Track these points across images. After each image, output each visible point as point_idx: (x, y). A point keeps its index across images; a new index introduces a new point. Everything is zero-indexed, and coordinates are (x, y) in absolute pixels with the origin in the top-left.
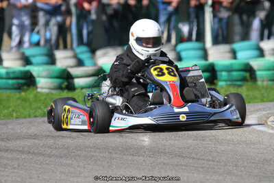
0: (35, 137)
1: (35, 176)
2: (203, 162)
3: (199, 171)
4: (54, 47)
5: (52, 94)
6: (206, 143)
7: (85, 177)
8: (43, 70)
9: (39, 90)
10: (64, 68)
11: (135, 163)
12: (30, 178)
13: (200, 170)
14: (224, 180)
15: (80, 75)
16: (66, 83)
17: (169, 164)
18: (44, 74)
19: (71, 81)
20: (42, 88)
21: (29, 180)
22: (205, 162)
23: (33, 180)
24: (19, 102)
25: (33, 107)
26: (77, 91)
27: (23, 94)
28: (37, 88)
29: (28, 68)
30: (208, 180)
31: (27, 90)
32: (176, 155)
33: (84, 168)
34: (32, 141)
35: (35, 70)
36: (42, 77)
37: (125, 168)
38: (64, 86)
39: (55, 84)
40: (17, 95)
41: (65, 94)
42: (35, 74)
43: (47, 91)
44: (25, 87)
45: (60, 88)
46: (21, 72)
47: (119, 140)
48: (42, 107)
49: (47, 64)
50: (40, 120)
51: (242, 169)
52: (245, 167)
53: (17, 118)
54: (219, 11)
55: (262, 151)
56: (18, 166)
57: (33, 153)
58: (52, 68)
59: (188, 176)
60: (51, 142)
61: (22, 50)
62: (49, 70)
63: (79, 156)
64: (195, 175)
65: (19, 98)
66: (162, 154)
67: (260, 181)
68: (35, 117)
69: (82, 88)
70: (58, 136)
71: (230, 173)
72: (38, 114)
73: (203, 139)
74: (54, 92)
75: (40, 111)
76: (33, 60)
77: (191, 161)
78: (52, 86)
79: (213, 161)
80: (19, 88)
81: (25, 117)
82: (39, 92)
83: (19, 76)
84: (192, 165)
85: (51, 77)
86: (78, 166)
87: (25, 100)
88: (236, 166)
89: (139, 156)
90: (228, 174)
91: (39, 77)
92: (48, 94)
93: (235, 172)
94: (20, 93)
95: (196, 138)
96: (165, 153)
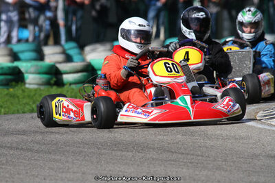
0: (24, 133)
1: (24, 172)
2: (192, 157)
3: (188, 166)
4: (42, 43)
5: (40, 90)
6: (195, 138)
7: (74, 173)
8: (32, 66)
9: (27, 86)
10: (52, 63)
11: (124, 158)
12: (18, 174)
13: (190, 165)
14: (214, 175)
15: (69, 71)
16: (54, 79)
17: (157, 160)
18: (32, 70)
19: (59, 76)
20: (30, 84)
21: (17, 176)
22: (195, 157)
23: (21, 176)
24: (7, 98)
25: (21, 103)
26: (66, 87)
27: (11, 90)
28: (25, 83)
29: (16, 64)
30: (197, 175)
31: (15, 86)
32: (165, 151)
33: (73, 163)
34: (20, 137)
35: (23, 66)
36: (31, 73)
37: (113, 164)
38: (52, 82)
39: (44, 80)
40: (6, 91)
41: (54, 90)
42: (23, 70)
43: (36, 87)
44: (14, 83)
45: (48, 83)
46: (9, 68)
47: (108, 135)
48: (31, 103)
49: (35, 60)
50: (28, 116)
51: (232, 164)
52: (234, 162)
53: (5, 114)
54: (208, 7)
55: (250, 146)
56: (7, 162)
57: (22, 149)
58: (40, 63)
59: (177, 172)
60: (39, 137)
61: (10, 46)
62: (37, 66)
63: (68, 152)
64: (184, 170)
65: (7, 94)
66: (151, 150)
67: (249, 176)
68: (24, 113)
69: (70, 84)
70: (47, 132)
71: (219, 168)
72: (26, 109)
73: (192, 134)
74: (42, 87)
75: (28, 107)
76: (22, 56)
77: (180, 156)
78: (40, 82)
79: (202, 156)
80: (7, 84)
81: (13, 113)
82: (28, 88)
83: (7, 72)
84: (181, 160)
85: (39, 73)
86: (67, 162)
87: (13, 96)
88: (225, 161)
89: (128, 151)
90: (217, 169)
91: (27, 73)
92: (36, 90)
93: (225, 167)
94: (8, 89)
95: (185, 134)
96: (154, 149)
